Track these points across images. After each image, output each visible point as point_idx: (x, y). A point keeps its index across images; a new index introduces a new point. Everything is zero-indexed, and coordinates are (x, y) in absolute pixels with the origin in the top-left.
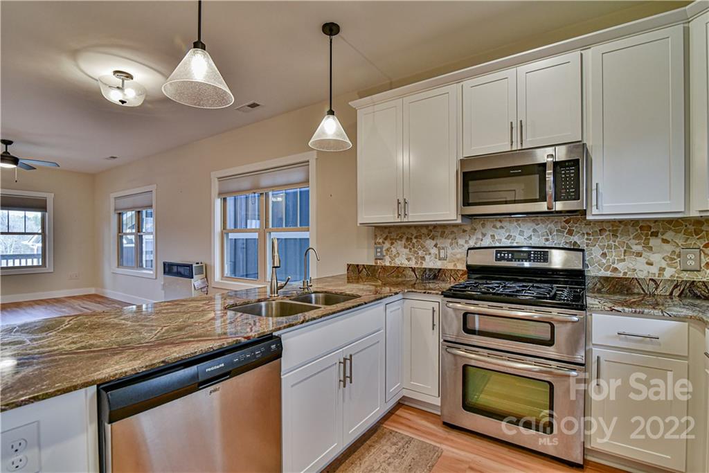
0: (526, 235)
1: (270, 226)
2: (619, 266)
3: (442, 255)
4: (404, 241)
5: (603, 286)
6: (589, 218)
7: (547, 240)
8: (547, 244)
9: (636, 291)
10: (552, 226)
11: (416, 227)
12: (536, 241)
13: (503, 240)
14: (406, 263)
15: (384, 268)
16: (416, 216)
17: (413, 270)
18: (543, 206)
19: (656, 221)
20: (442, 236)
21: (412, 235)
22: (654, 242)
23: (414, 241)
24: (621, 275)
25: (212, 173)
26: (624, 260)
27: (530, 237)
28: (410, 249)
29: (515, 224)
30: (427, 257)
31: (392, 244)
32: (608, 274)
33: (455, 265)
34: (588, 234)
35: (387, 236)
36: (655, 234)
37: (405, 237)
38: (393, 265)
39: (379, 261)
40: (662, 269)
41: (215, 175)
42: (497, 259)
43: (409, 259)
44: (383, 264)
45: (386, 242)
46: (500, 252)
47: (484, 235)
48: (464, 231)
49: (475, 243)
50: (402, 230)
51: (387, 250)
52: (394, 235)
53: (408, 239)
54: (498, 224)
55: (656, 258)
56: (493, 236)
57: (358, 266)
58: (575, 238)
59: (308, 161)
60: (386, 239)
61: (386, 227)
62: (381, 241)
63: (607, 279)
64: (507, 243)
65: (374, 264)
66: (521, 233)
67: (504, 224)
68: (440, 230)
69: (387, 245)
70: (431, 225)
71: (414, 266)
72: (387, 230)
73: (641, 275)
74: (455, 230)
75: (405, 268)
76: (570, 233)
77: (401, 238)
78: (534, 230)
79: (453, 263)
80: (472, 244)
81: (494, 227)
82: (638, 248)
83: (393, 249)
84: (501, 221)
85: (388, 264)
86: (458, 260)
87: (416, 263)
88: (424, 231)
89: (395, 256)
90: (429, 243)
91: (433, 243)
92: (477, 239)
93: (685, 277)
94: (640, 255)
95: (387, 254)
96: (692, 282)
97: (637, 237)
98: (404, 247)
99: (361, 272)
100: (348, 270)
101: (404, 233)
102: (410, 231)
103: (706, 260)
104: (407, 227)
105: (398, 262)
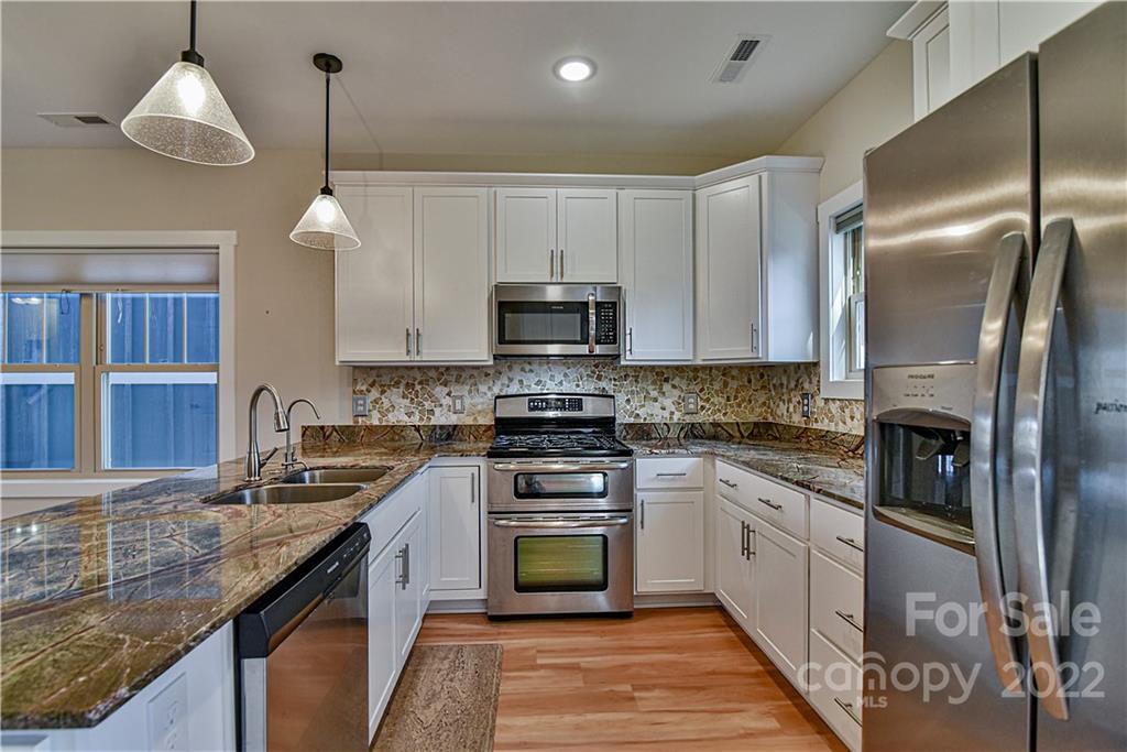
0: (557, 380)
1: (109, 360)
2: (640, 412)
3: (458, 407)
4: (402, 388)
5: (628, 434)
6: (623, 363)
7: (578, 386)
8: (578, 391)
9: (653, 436)
10: (582, 370)
11: (419, 368)
12: (568, 387)
13: (533, 386)
14: (405, 420)
15: (370, 429)
16: (434, 353)
17: (417, 429)
18: (584, 349)
19: (667, 367)
20: (457, 381)
21: (415, 379)
22: (667, 387)
23: (418, 387)
24: (642, 421)
26: (644, 406)
27: (561, 383)
28: (412, 399)
29: (546, 367)
30: (437, 411)
31: (383, 392)
32: (632, 420)
33: (475, 418)
34: (615, 380)
35: (374, 381)
36: (666, 380)
37: (404, 382)
38: (383, 424)
39: (360, 419)
40: (672, 413)
42: (531, 409)
43: (409, 415)
44: (368, 423)
45: (372, 390)
46: (534, 401)
47: (511, 380)
48: (487, 375)
49: (501, 390)
50: (399, 373)
51: (376, 401)
52: (386, 380)
53: (408, 385)
54: (527, 367)
55: (668, 402)
56: (521, 382)
57: (322, 428)
58: (603, 384)
59: (218, 248)
60: (372, 385)
61: (372, 368)
62: (364, 388)
63: (631, 425)
64: (536, 389)
65: (352, 424)
66: (552, 378)
67: (533, 368)
68: (455, 373)
69: (375, 394)
70: (442, 367)
71: (417, 423)
72: (374, 372)
73: (657, 420)
74: (475, 373)
75: (404, 426)
76: (599, 378)
77: (397, 384)
78: (566, 375)
79: (472, 418)
80: (496, 391)
81: (523, 370)
82: (654, 394)
83: (384, 400)
84: (530, 363)
85: (376, 423)
86: (479, 412)
87: (421, 419)
88: (433, 374)
89: (387, 410)
90: (440, 391)
91: (446, 390)
92: (503, 385)
93: (688, 419)
94: (656, 400)
95: (374, 407)
96: (693, 424)
97: (654, 383)
98: (403, 397)
99: (328, 437)
100: (303, 436)
101: (403, 377)
102: (412, 373)
103: (701, 403)
104: (406, 367)
105: (392, 419)
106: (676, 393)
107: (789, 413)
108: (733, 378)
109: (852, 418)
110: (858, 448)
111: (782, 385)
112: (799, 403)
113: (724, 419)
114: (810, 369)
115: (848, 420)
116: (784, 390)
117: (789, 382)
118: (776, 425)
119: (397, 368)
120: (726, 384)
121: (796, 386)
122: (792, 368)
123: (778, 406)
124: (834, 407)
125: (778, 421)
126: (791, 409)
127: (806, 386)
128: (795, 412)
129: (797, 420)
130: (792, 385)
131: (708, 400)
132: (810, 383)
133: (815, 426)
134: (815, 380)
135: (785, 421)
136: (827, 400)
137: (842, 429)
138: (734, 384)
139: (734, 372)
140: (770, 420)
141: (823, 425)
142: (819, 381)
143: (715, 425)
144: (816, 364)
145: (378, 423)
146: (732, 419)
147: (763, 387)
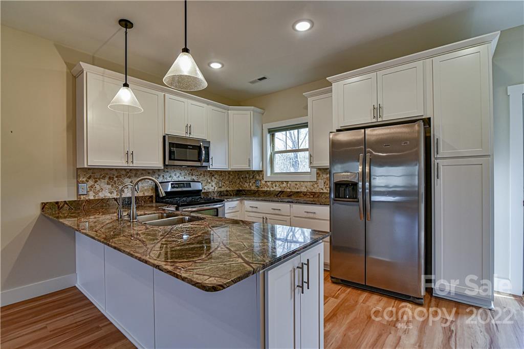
0: (177, 176)
2: (205, 187)
4: (107, 180)
6: (208, 169)
7: (185, 178)
8: (185, 180)
11: (116, 169)
12: (181, 179)
14: (109, 195)
15: (89, 201)
17: (116, 200)
20: (135, 176)
21: (114, 175)
22: (213, 178)
23: (116, 179)
24: (206, 191)
26: (206, 185)
27: (179, 177)
28: (112, 185)
29: (173, 170)
30: (126, 190)
31: (96, 182)
33: (144, 193)
34: (197, 176)
35: (91, 176)
36: (213, 176)
37: (108, 176)
38: (96, 198)
39: (82, 197)
40: (215, 188)
43: (111, 193)
44: (87, 198)
45: (90, 181)
46: (173, 184)
47: (159, 175)
50: (105, 172)
51: (92, 187)
52: (97, 175)
53: (110, 178)
54: (166, 170)
55: (214, 184)
56: (163, 176)
57: (57, 203)
58: (193, 177)
60: (89, 178)
62: (84, 180)
63: (203, 193)
64: (173, 179)
65: (76, 199)
66: (175, 175)
67: (168, 170)
68: (134, 172)
69: (91, 182)
70: (128, 169)
71: (116, 197)
72: (90, 172)
73: (210, 190)
74: (144, 172)
75: (109, 199)
76: (192, 175)
77: (104, 177)
78: (180, 174)
79: (142, 193)
81: (164, 171)
82: (209, 181)
83: (96, 185)
84: (167, 168)
85: (92, 198)
86: (146, 190)
87: (117, 194)
88: (124, 172)
89: (99, 191)
90: (127, 181)
91: (130, 180)
93: (219, 190)
94: (210, 183)
95: (91, 190)
96: (221, 191)
97: (209, 177)
98: (107, 184)
99: (62, 207)
100: (43, 209)
101: (107, 174)
102: (112, 172)
103: (223, 184)
104: (109, 169)
105: (101, 195)
106: (216, 180)
107: (250, 186)
108: (231, 175)
109: (276, 186)
110: (278, 194)
111: (246, 177)
112: (254, 183)
113: (229, 189)
114: (260, 172)
115: (274, 187)
116: (247, 179)
117: (249, 176)
118: (244, 190)
119: (104, 169)
120: (229, 177)
121: (253, 178)
122: (251, 172)
123: (244, 184)
124: (269, 184)
125: (244, 189)
126: (251, 184)
127: (258, 177)
128: (252, 185)
129: (253, 188)
130: (251, 177)
131: (224, 183)
132: (259, 176)
133: (261, 189)
134: (261, 176)
135: (248, 188)
136: (266, 182)
137: (272, 189)
138: (231, 177)
139: (231, 173)
140: (241, 189)
141: (265, 189)
142: (263, 176)
143: (227, 191)
144: (261, 171)
145: (93, 198)
146: (231, 189)
147: (239, 178)
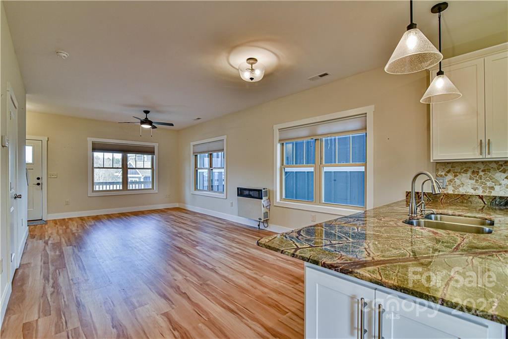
1: (324, 163)
4: (469, 174)
14: (471, 192)
15: (447, 196)
17: (481, 197)
21: (479, 169)
23: (482, 173)
25: (274, 126)
28: (477, 180)
30: (497, 187)
31: (455, 176)
35: (450, 170)
37: (471, 171)
38: (456, 193)
41: (276, 127)
43: (475, 189)
44: (445, 192)
45: (449, 175)
50: (467, 165)
51: (451, 181)
52: (458, 169)
53: (473, 172)
57: (417, 193)
59: (366, 114)
60: (449, 172)
61: (448, 163)
62: (443, 174)
69: (450, 177)
70: (502, 161)
71: (481, 194)
72: (450, 166)
75: (471, 196)
77: (466, 171)
83: (456, 180)
85: (450, 192)
87: (484, 192)
88: (494, 166)
89: (459, 186)
90: (500, 176)
91: (504, 175)
95: (450, 184)
98: (470, 179)
100: (407, 196)
101: (470, 168)
102: (477, 166)
104: (472, 162)
105: (462, 191)
119: (466, 163)
145: (452, 193)
